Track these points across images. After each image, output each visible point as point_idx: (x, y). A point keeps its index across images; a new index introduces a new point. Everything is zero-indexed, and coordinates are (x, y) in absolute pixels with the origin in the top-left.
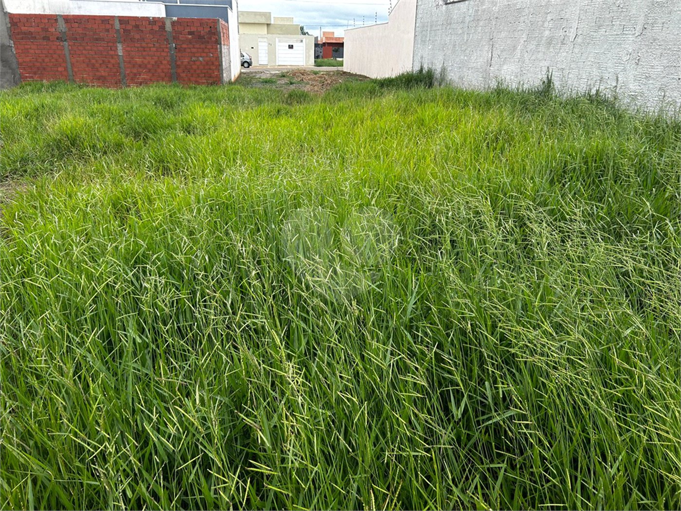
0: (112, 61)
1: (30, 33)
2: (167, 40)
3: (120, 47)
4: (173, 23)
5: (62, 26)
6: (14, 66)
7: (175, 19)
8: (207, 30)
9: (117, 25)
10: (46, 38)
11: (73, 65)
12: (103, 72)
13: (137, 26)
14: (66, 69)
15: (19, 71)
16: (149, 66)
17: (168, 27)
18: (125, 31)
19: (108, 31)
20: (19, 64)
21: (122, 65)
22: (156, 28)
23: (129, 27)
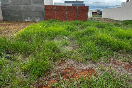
0: (64, 15)
1: (49, 9)
2: (77, 11)
3: (66, 12)
4: (79, 7)
5: (55, 8)
6: (45, 16)
7: (79, 6)
8: (86, 8)
9: (67, 8)
10: (52, 10)
11: (56, 16)
12: (62, 18)
13: (71, 8)
14: (55, 17)
15: (45, 17)
16: (72, 17)
17: (77, 8)
18: (68, 9)
19: (64, 9)
20: (46, 16)
21: (66, 16)
22: (75, 8)
23: (69, 8)
